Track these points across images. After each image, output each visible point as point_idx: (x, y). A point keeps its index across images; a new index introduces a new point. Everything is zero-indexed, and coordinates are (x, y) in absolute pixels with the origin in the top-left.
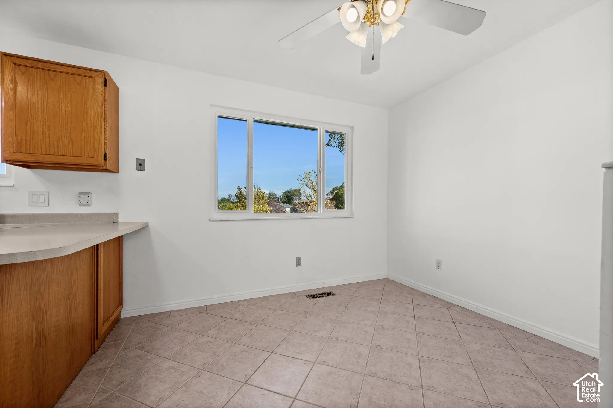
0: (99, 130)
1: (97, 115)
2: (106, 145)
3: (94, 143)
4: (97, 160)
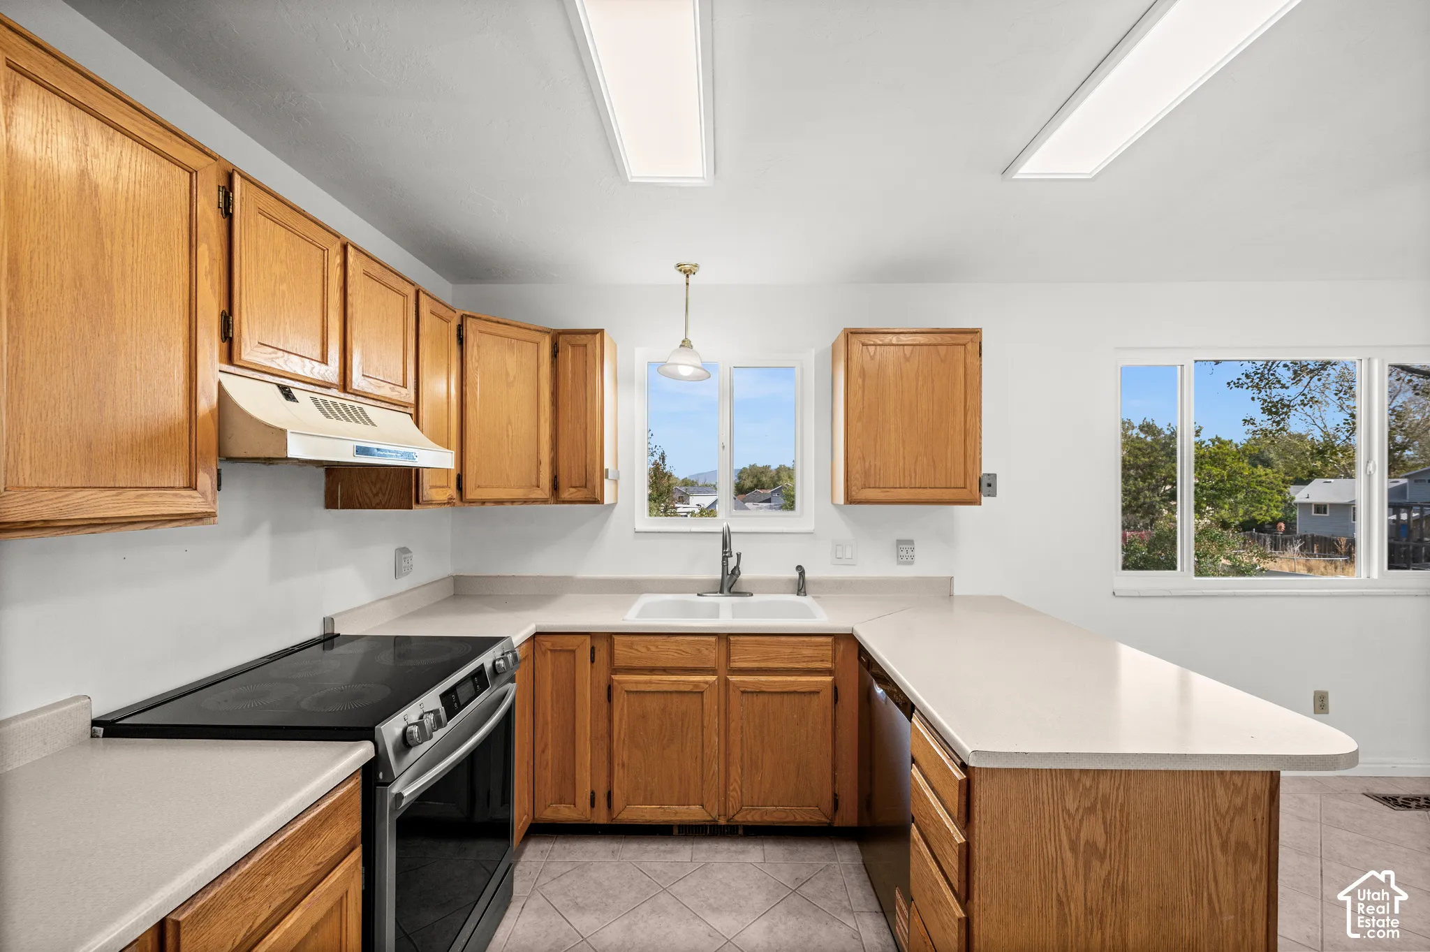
0: (973, 438)
3: (965, 462)
4: (971, 492)
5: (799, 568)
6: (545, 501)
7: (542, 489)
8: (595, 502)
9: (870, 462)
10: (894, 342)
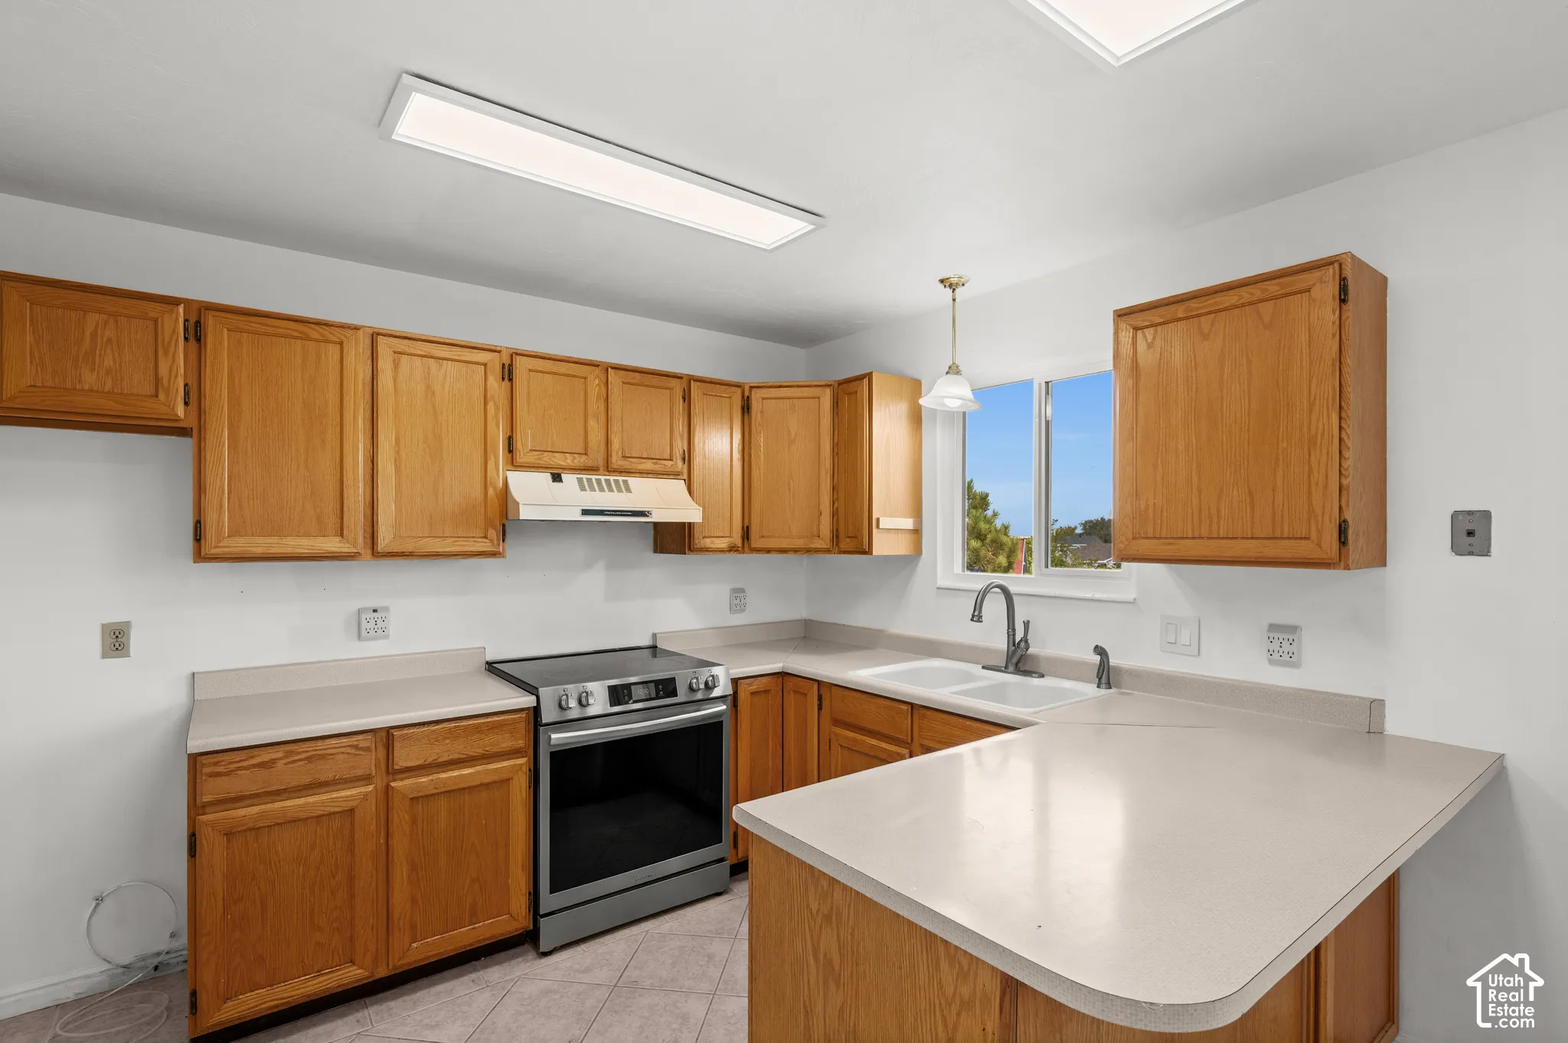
0: (1324, 451)
1: (1317, 402)
2: (1344, 493)
3: (1310, 494)
4: (1319, 545)
5: (1100, 651)
6: (828, 551)
7: (821, 539)
8: (864, 553)
9: (1147, 500)
10: (1181, 315)
